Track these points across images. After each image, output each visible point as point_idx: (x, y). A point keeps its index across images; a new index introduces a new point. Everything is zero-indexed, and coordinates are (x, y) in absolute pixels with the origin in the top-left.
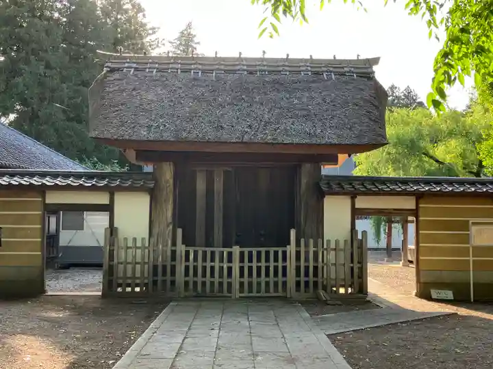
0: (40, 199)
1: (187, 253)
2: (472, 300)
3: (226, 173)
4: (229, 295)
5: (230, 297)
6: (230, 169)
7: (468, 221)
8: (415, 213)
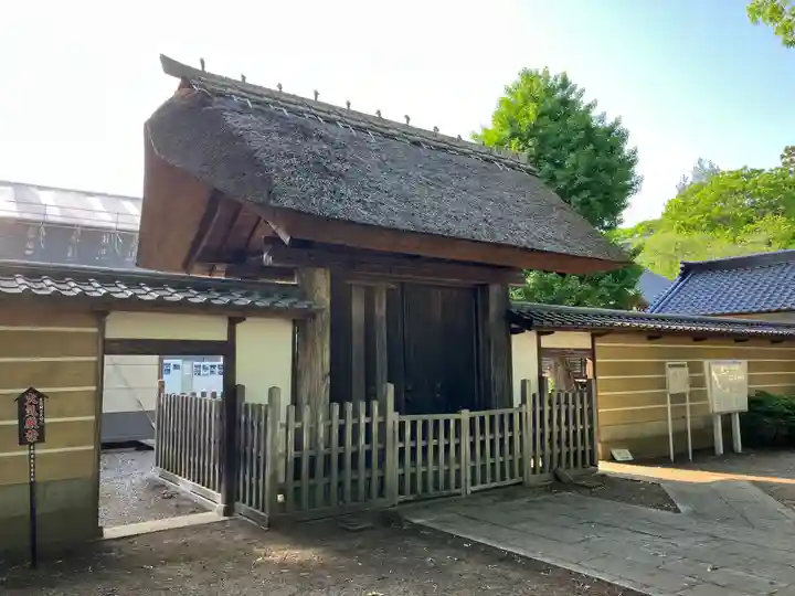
0: (95, 330)
1: (402, 425)
2: (672, 458)
3: (389, 291)
4: (458, 491)
5: (459, 494)
6: (393, 286)
7: (664, 363)
8: (592, 353)
